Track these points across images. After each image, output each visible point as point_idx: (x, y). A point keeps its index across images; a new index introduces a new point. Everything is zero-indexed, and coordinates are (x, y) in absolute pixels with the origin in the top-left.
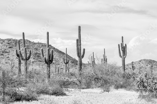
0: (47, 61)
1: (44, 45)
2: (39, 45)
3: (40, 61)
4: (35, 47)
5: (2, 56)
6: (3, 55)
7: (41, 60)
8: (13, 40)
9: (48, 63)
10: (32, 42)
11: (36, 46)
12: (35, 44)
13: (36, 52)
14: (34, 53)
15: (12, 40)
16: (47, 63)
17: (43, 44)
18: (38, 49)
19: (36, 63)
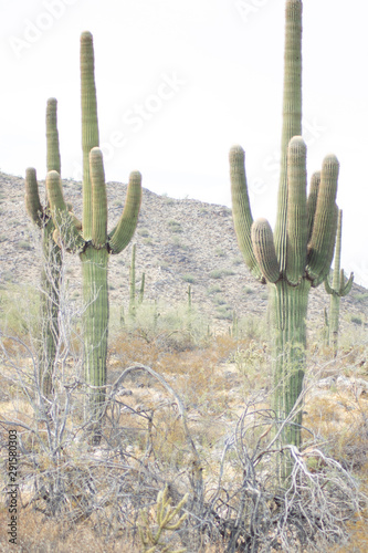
0: (281, 258)
1: (209, 209)
2: (187, 212)
3: (190, 281)
4: (172, 219)
5: (28, 254)
6: (29, 249)
7: (195, 278)
8: (75, 183)
9: (294, 278)
10: (159, 194)
11: (174, 214)
12: (171, 203)
13: (173, 241)
14: (163, 243)
15: (71, 184)
16: (281, 280)
17: (207, 205)
18: (184, 229)
19: (174, 290)
